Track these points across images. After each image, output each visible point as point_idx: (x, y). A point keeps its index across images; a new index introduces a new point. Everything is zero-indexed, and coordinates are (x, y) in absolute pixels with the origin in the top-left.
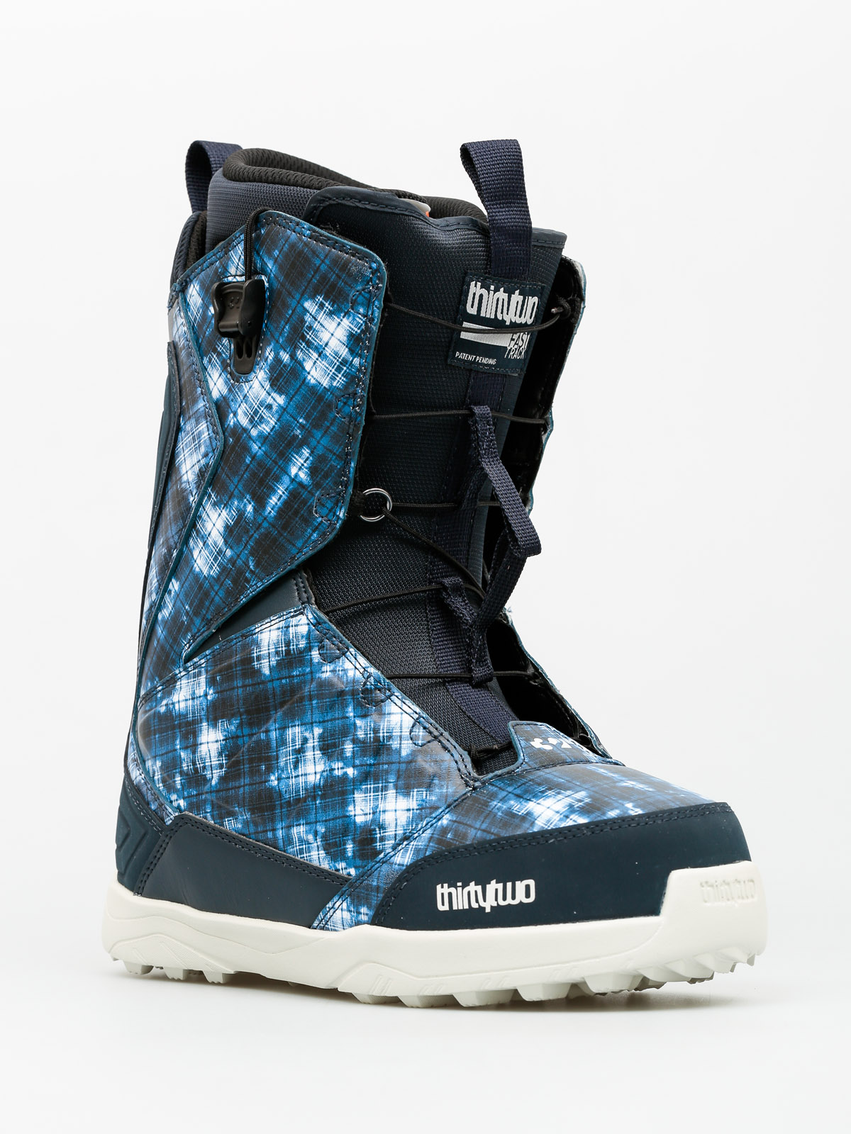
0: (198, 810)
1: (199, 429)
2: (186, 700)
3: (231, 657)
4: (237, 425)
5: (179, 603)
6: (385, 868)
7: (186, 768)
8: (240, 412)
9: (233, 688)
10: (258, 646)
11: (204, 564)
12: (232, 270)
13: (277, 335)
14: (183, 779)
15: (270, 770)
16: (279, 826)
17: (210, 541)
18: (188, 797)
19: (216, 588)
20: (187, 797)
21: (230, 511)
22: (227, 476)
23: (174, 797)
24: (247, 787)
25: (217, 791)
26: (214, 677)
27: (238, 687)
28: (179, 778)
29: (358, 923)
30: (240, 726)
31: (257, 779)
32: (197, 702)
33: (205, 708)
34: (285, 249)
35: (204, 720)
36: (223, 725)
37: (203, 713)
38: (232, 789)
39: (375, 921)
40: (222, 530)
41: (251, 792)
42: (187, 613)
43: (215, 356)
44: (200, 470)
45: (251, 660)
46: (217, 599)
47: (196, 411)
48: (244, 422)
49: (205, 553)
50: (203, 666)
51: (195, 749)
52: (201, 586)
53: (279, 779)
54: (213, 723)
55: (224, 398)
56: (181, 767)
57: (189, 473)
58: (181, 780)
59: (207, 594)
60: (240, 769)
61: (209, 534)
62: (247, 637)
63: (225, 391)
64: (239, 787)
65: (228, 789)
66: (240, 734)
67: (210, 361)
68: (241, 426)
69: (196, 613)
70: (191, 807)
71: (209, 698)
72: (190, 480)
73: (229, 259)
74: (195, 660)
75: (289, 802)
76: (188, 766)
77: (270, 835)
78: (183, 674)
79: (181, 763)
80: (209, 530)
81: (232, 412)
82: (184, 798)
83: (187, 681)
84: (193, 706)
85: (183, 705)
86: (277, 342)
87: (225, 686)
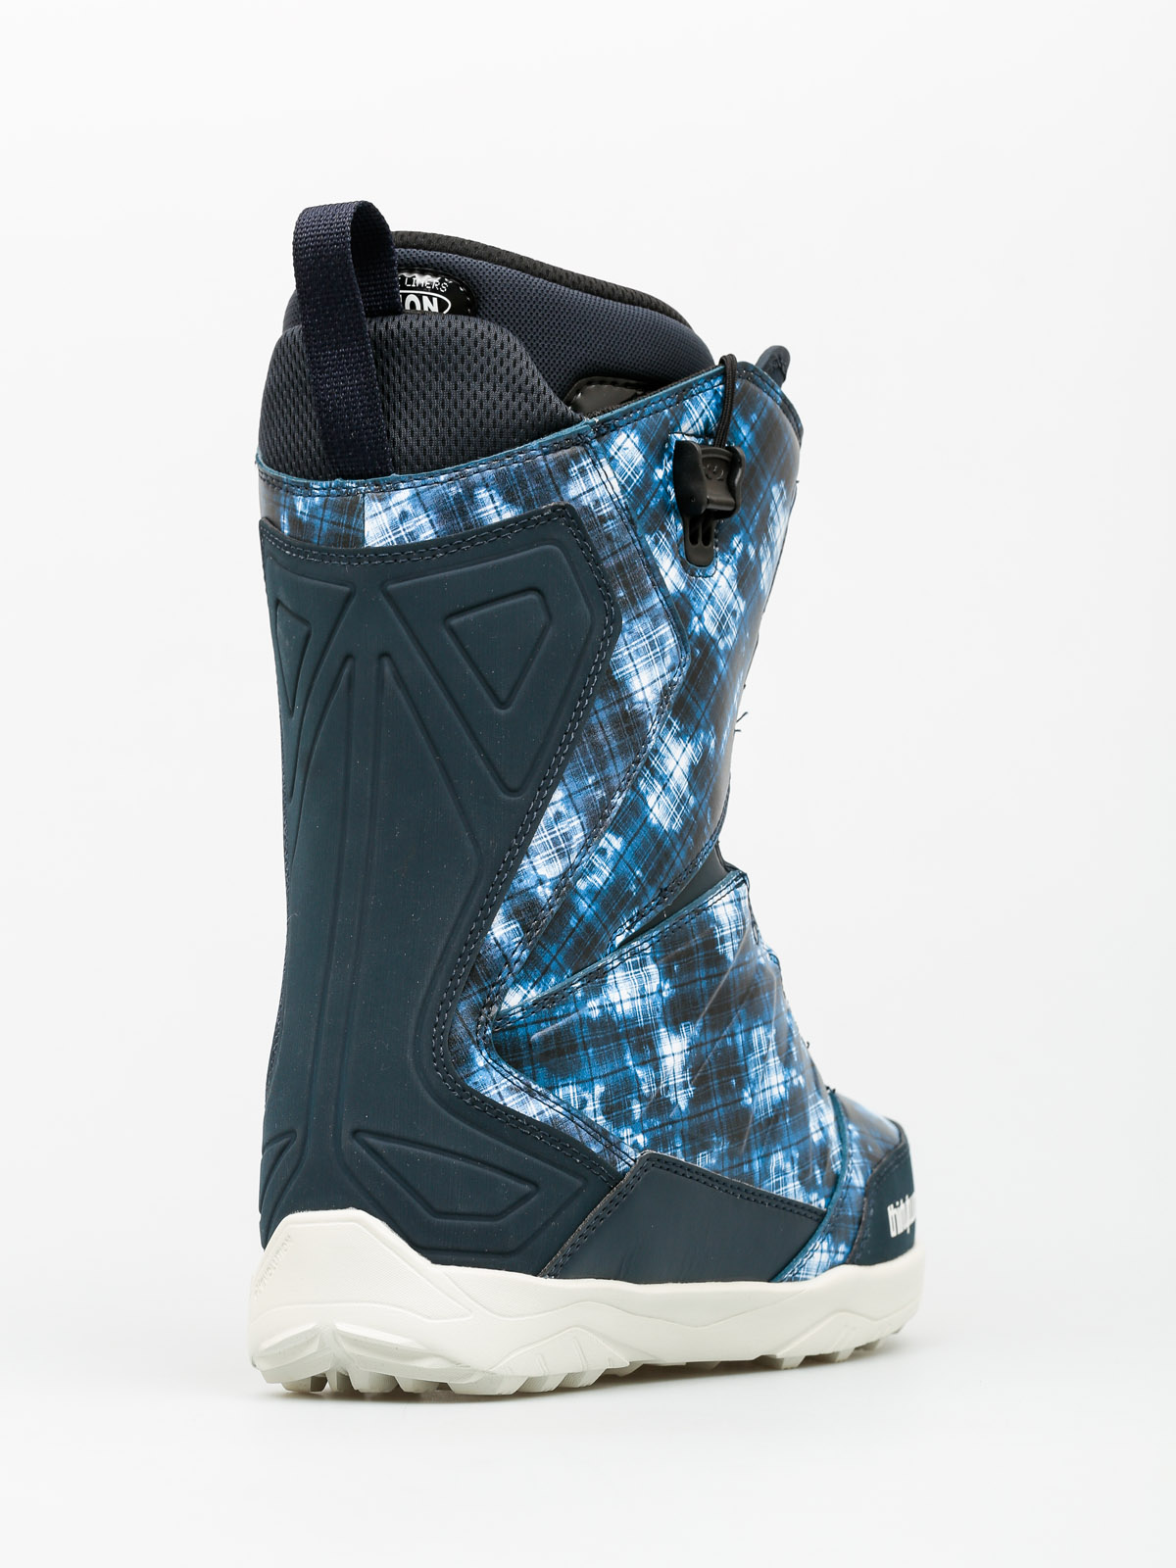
0: (665, 1146)
1: (660, 633)
2: (633, 999)
3: (686, 939)
4: (704, 632)
5: (623, 866)
6: (851, 1192)
7: (648, 1091)
8: (706, 615)
9: (695, 981)
10: (719, 925)
11: (665, 815)
12: (685, 426)
13: (747, 523)
14: (644, 1106)
15: (741, 1085)
16: (755, 1156)
17: (672, 785)
18: (650, 1130)
19: (678, 847)
20: (647, 1131)
21: (696, 746)
22: (694, 699)
23: (626, 1132)
24: (721, 1109)
25: (689, 1118)
26: (669, 967)
27: (700, 979)
28: (639, 1106)
29: (833, 1265)
30: (703, 1030)
31: (730, 1098)
32: (648, 1001)
33: (660, 1009)
34: (763, 415)
35: (661, 1025)
36: (688, 1031)
37: (658, 1015)
38: (704, 1113)
39: (851, 1259)
40: (686, 770)
41: (727, 1116)
42: (638, 880)
43: (663, 536)
44: (663, 688)
45: (714, 943)
46: (678, 862)
47: (651, 608)
48: (712, 630)
49: (665, 799)
50: (648, 951)
51: (658, 1064)
52: (659, 845)
53: (752, 1095)
54: (675, 1027)
55: (681, 594)
56: (640, 1091)
57: (648, 690)
58: (641, 1108)
59: (667, 855)
60: (708, 1087)
61: (671, 775)
62: (699, 913)
63: (682, 586)
64: (712, 1110)
65: (700, 1115)
66: (703, 1041)
67: (656, 542)
68: (710, 635)
69: (651, 880)
70: (654, 1143)
71: (664, 994)
72: (650, 700)
73: (685, 410)
74: (635, 944)
75: (760, 1124)
76: (650, 1088)
77: (746, 1168)
78: (616, 963)
79: (639, 1085)
80: (670, 769)
81: (696, 615)
82: (643, 1132)
83: (624, 974)
84: (644, 1007)
85: (627, 1006)
86: (747, 531)
87: (685, 978)
